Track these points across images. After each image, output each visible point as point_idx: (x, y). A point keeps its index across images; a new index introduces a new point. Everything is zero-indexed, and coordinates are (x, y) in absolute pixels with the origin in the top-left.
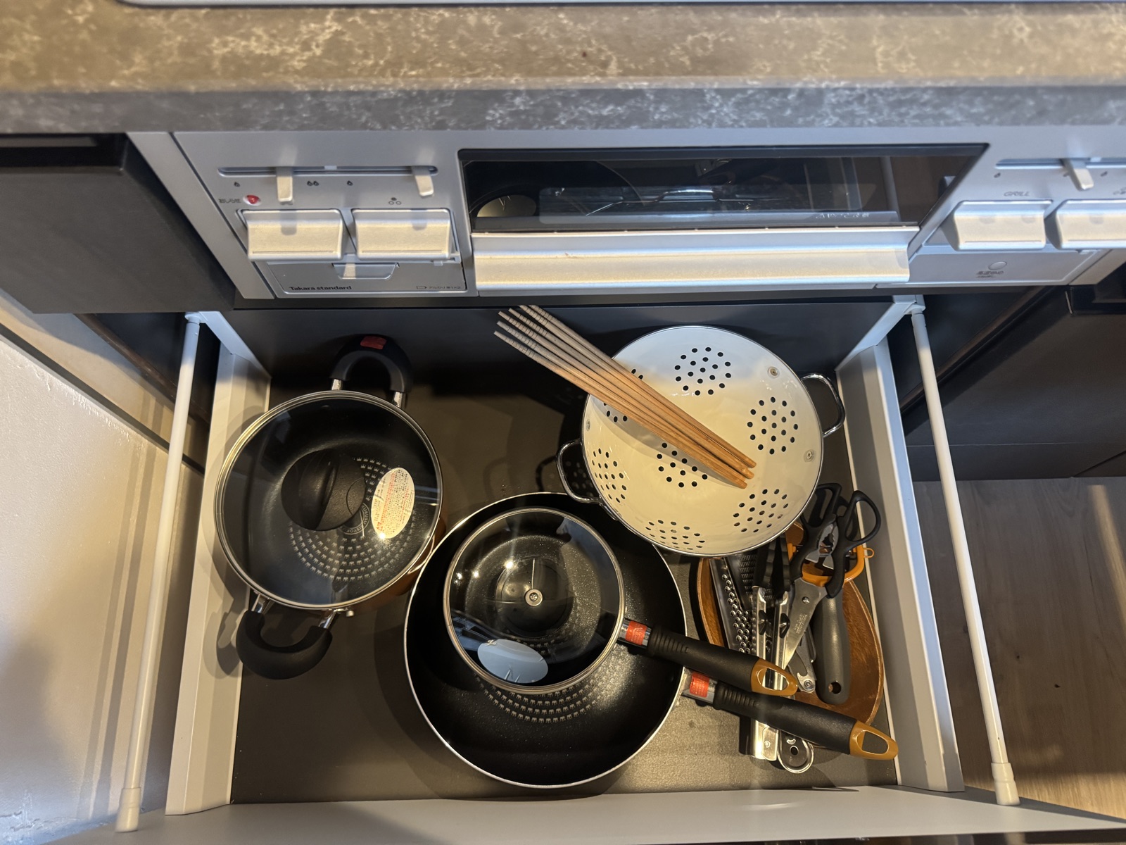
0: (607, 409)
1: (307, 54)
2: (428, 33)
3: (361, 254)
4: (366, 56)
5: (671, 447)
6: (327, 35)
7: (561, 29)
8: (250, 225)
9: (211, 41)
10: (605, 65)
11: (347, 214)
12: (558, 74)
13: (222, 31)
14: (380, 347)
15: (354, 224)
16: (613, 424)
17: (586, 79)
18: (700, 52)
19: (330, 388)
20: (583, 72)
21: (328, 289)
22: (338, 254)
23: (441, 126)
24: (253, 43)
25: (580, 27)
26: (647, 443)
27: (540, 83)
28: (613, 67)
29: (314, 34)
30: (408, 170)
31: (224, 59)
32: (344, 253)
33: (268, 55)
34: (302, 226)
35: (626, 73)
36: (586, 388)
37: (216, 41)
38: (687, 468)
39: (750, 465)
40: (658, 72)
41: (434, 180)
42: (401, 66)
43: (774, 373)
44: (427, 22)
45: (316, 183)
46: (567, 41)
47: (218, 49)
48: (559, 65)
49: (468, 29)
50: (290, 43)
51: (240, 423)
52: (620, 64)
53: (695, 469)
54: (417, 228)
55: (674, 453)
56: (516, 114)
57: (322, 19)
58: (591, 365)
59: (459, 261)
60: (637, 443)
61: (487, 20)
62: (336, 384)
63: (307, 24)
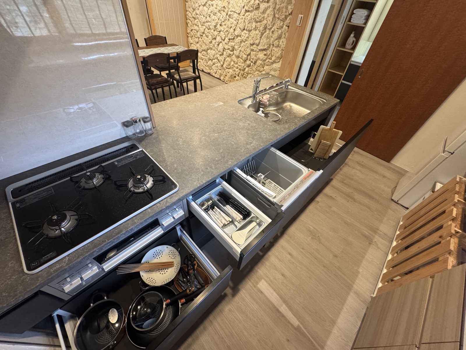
0: (145, 271)
1: (65, 263)
2: (81, 251)
3: (85, 280)
4: (74, 258)
5: (160, 269)
6: (67, 259)
7: (98, 240)
8: (64, 288)
9: (50, 270)
10: (106, 241)
11: (80, 276)
12: (100, 245)
13: (51, 268)
14: (97, 292)
15: (82, 277)
16: (148, 273)
17: (104, 244)
18: (116, 233)
19: (91, 306)
20: (103, 243)
21: (82, 288)
22: (81, 282)
23: (88, 259)
24: (57, 267)
25: (101, 239)
26: (156, 271)
27: (98, 248)
28: (106, 240)
29: (65, 261)
30: (87, 265)
31: (53, 271)
32: (82, 281)
33: (60, 267)
34: (73, 283)
35: (108, 240)
36: (138, 271)
37: (51, 270)
38: (164, 270)
39: (173, 262)
40: (112, 238)
41: (91, 264)
42: (79, 257)
43: (167, 247)
44: (80, 250)
45: (73, 276)
46: (100, 241)
47: (52, 270)
48: (100, 244)
49: (87, 247)
50: (62, 263)
51: (74, 328)
52: (107, 240)
53: (166, 269)
54: (92, 271)
55: (161, 269)
56: (97, 251)
57: (66, 258)
58: (137, 267)
59: (101, 270)
60: (154, 272)
61: (88, 245)
62: (92, 305)
63: (64, 260)
